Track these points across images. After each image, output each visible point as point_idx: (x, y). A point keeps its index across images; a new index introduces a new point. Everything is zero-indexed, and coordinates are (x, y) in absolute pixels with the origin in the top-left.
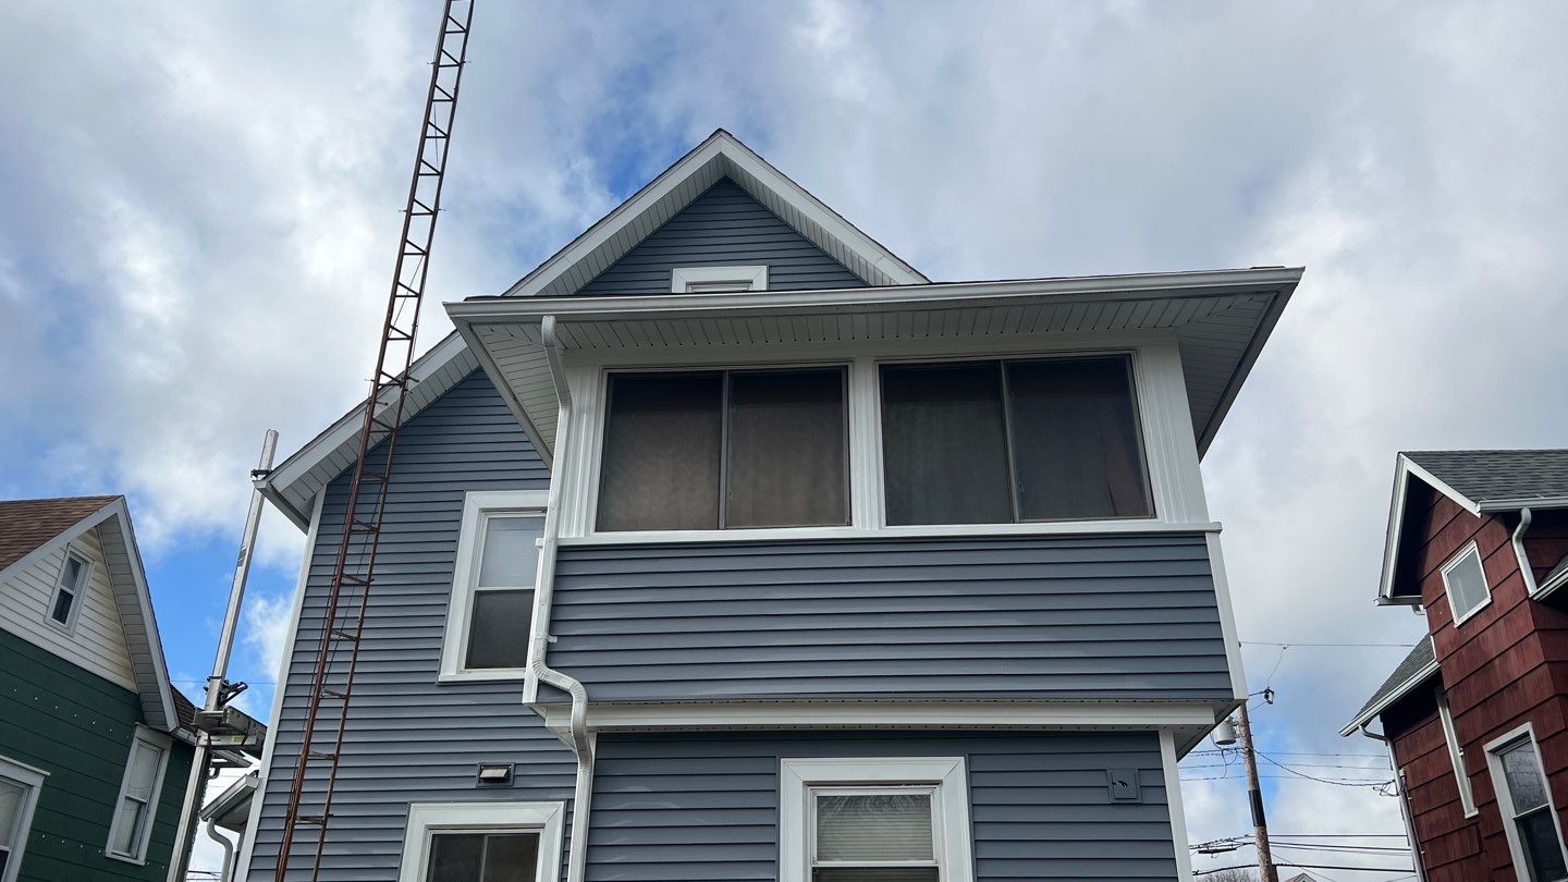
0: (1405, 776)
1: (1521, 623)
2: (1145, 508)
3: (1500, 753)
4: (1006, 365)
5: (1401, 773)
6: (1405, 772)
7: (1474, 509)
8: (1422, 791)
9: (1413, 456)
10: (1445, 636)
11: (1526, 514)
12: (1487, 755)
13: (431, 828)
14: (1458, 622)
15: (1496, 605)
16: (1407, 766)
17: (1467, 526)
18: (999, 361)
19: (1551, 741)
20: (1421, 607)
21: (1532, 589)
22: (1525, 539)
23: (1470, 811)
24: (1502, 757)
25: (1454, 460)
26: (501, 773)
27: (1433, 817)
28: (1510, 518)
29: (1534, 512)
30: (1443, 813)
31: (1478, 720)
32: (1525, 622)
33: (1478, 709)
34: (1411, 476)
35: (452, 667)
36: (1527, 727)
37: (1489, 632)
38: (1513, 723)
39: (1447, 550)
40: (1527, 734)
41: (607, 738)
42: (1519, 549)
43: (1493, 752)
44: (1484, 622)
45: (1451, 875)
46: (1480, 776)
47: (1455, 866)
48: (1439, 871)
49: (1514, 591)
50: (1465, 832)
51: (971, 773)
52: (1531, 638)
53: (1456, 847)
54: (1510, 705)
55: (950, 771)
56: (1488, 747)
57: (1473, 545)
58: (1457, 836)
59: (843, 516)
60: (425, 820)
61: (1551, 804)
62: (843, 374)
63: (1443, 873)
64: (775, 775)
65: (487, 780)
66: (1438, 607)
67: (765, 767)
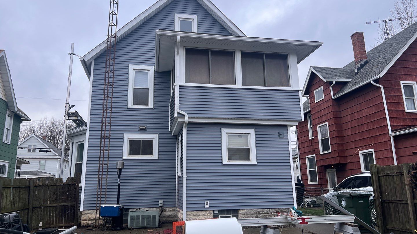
1: (329, 103)
2: (289, 85)
3: (320, 127)
4: (265, 54)
5: (297, 130)
6: (298, 130)
7: (325, 81)
8: (301, 134)
9: (314, 68)
10: (313, 104)
11: (334, 82)
12: (318, 127)
14: (316, 102)
15: (325, 99)
16: (298, 129)
17: (321, 83)
18: (264, 53)
19: (331, 126)
20: (308, 98)
21: (333, 97)
22: (333, 87)
23: (311, 137)
25: (321, 69)
26: (144, 128)
27: (302, 139)
28: (331, 83)
29: (335, 82)
30: (305, 138)
31: (317, 121)
32: (330, 103)
33: (317, 119)
34: (312, 72)
35: (130, 105)
36: (327, 123)
37: (322, 104)
38: (324, 122)
39: (316, 87)
40: (327, 124)
41: (189, 123)
42: (331, 89)
43: (319, 127)
44: (322, 102)
45: (304, 149)
46: (315, 132)
47: (305, 148)
48: (302, 149)
49: (329, 97)
50: (309, 142)
51: (255, 132)
52: (331, 107)
53: (306, 145)
54: (324, 118)
55: (252, 131)
56: (318, 126)
57: (322, 87)
58: (307, 142)
59: (234, 83)
60: (128, 137)
61: (329, 137)
62: (234, 53)
63: (303, 149)
64: (221, 131)
65: (141, 129)
66: (312, 98)
67: (219, 130)
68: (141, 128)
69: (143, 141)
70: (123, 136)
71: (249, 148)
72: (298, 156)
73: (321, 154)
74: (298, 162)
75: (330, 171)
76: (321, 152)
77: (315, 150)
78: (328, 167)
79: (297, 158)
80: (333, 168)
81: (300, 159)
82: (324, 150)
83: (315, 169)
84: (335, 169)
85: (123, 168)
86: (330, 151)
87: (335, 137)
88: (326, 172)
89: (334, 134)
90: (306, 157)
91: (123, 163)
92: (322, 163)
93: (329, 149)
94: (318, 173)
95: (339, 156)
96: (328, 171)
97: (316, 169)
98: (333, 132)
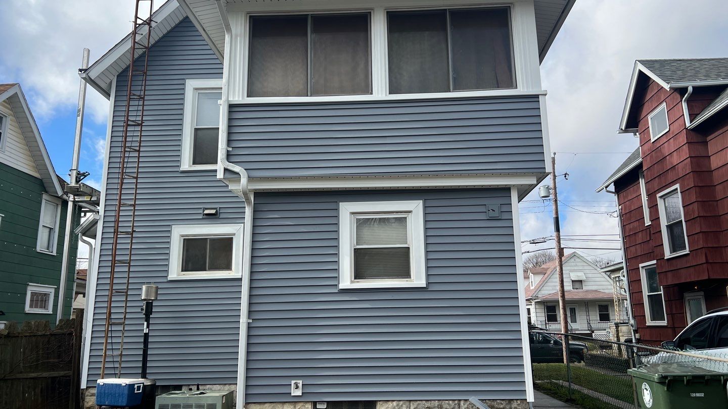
0: (622, 209)
1: (681, 139)
3: (664, 197)
4: (449, 11)
5: (620, 207)
6: (622, 207)
7: (667, 87)
8: (628, 215)
9: (642, 62)
10: (646, 147)
11: (690, 89)
12: (658, 198)
13: (182, 236)
14: (652, 140)
15: (671, 132)
16: (623, 205)
17: (663, 95)
18: (446, 9)
19: (687, 192)
20: (637, 134)
21: (688, 124)
22: (688, 101)
23: (648, 222)
24: (664, 199)
25: (661, 64)
26: (213, 211)
27: (631, 226)
28: (682, 91)
29: (694, 88)
30: (636, 224)
31: (656, 184)
32: (683, 139)
33: (657, 179)
34: (641, 73)
35: (186, 163)
36: (677, 186)
37: (666, 144)
38: (671, 184)
39: (652, 107)
40: (677, 189)
41: (258, 194)
42: (685, 105)
43: (661, 197)
44: (664, 140)
45: (636, 250)
46: (654, 207)
47: (638, 246)
48: (631, 248)
49: (680, 125)
50: (644, 232)
51: (425, 207)
52: (684, 147)
53: (640, 238)
54: (671, 176)
55: (416, 207)
56: (659, 195)
57: (665, 104)
58: (640, 234)
59: (368, 90)
60: (179, 232)
61: (683, 219)
62: (369, 17)
63: (633, 249)
64: (337, 209)
65: (207, 214)
66: (645, 133)
67: (332, 206)
68: (207, 212)
69: (212, 240)
70: (170, 231)
71: (409, 248)
72: (624, 265)
73: (668, 259)
74: (624, 276)
75: (692, 298)
76: (668, 254)
77: (655, 251)
78: (687, 287)
79: (622, 268)
80: (699, 290)
81: (627, 271)
82: (674, 249)
83: (659, 293)
84: (702, 293)
85: (156, 299)
86: (687, 251)
87: (697, 217)
88: (682, 298)
89: (693, 211)
90: (641, 265)
91: (157, 288)
92: (671, 281)
93: (684, 248)
94: (665, 301)
95: (707, 262)
96: (688, 296)
97: (662, 292)
98: (691, 207)
